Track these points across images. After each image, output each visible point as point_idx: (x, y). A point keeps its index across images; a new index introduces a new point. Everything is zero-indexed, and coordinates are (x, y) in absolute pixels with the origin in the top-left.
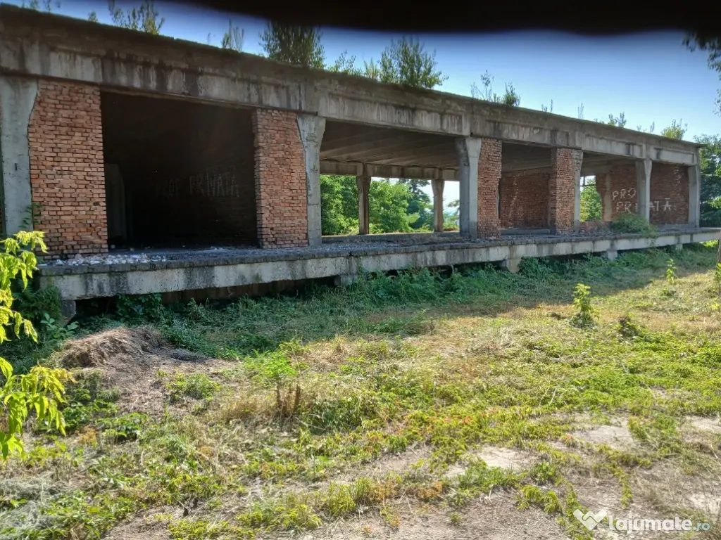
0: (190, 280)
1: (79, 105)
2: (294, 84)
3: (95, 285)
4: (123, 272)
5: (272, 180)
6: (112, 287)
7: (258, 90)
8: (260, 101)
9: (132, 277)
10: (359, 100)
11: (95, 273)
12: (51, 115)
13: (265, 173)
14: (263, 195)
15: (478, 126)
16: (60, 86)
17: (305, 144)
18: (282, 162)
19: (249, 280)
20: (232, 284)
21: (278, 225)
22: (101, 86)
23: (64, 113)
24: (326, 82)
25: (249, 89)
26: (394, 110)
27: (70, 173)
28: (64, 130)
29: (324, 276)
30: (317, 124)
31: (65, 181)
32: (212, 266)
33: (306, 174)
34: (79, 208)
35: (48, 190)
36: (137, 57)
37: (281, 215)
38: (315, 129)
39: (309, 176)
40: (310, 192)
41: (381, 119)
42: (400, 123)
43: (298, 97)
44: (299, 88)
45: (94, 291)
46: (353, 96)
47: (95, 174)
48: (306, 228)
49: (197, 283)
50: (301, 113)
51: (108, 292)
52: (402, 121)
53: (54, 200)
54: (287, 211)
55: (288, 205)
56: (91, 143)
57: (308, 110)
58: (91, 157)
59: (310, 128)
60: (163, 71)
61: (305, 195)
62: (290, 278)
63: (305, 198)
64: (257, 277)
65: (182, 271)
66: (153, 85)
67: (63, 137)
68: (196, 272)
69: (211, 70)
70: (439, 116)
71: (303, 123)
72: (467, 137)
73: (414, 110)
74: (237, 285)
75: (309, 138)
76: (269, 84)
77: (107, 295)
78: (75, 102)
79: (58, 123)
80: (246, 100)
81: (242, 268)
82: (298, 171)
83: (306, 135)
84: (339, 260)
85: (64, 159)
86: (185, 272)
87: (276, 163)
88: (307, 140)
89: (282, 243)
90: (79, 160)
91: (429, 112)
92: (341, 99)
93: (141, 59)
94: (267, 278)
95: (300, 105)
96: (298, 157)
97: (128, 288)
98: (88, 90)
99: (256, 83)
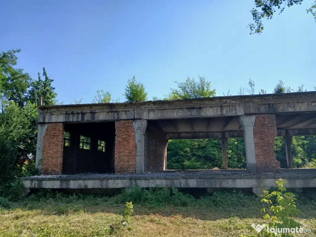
0: (61, 185)
1: (57, 129)
2: (132, 109)
3: (33, 184)
4: (42, 180)
5: (120, 147)
6: (38, 185)
7: (118, 115)
8: (118, 118)
9: (44, 182)
10: (166, 109)
11: (34, 180)
12: (49, 133)
13: (117, 144)
14: (116, 153)
15: (251, 109)
16: (52, 124)
17: (136, 131)
18: (124, 139)
19: (83, 187)
20: (76, 187)
21: (122, 165)
22: (63, 123)
23: (52, 132)
24: (147, 106)
25: (114, 114)
26: (187, 111)
27: (52, 149)
28: (52, 137)
29: (117, 187)
30: (142, 123)
31: (51, 152)
32: (69, 180)
33: (136, 143)
34: (53, 160)
35: (46, 155)
36: (74, 112)
37: (123, 160)
38: (140, 125)
39: (137, 144)
40: (137, 151)
41: (179, 115)
42: (191, 116)
43: (133, 113)
44: (134, 110)
45: (33, 186)
46: (161, 108)
47: (59, 149)
48: (135, 166)
49: (64, 186)
50: (134, 119)
51: (37, 186)
52: (192, 114)
53: (47, 157)
54: (126, 159)
55: (126, 156)
56: (58, 140)
57: (138, 118)
58: (58, 144)
59: (138, 125)
60: (83, 114)
61: (135, 152)
62: (100, 187)
63: (135, 153)
64: (86, 186)
65: (59, 181)
66: (80, 119)
67: (52, 139)
68: (64, 182)
69: (98, 111)
70: (219, 109)
71: (135, 123)
72: (242, 116)
73: (200, 108)
74: (78, 188)
75: (137, 129)
76: (122, 111)
77: (36, 187)
78: (56, 128)
79: (51, 135)
80: (113, 118)
81: (80, 182)
82: (132, 142)
83: (136, 127)
84: (125, 181)
85: (51, 145)
86: (60, 182)
87: (122, 140)
88: (136, 129)
89: (123, 172)
90: (55, 145)
91: (211, 107)
92: (156, 111)
93: (75, 112)
94: (90, 186)
95: (134, 116)
96: (132, 137)
97: (42, 186)
98: (59, 124)
99: (117, 112)
